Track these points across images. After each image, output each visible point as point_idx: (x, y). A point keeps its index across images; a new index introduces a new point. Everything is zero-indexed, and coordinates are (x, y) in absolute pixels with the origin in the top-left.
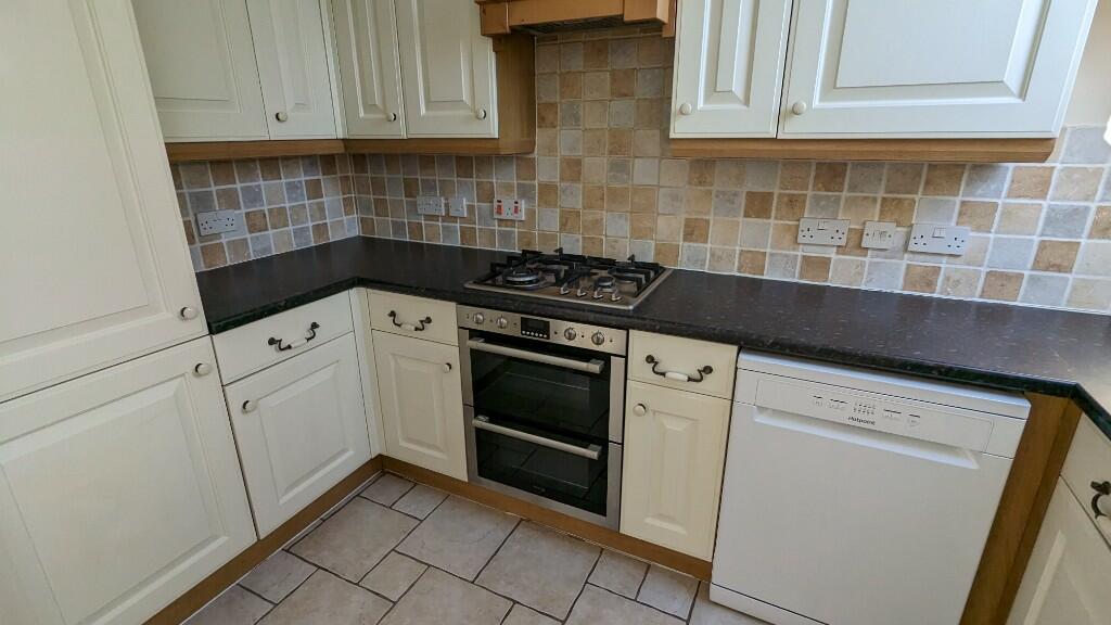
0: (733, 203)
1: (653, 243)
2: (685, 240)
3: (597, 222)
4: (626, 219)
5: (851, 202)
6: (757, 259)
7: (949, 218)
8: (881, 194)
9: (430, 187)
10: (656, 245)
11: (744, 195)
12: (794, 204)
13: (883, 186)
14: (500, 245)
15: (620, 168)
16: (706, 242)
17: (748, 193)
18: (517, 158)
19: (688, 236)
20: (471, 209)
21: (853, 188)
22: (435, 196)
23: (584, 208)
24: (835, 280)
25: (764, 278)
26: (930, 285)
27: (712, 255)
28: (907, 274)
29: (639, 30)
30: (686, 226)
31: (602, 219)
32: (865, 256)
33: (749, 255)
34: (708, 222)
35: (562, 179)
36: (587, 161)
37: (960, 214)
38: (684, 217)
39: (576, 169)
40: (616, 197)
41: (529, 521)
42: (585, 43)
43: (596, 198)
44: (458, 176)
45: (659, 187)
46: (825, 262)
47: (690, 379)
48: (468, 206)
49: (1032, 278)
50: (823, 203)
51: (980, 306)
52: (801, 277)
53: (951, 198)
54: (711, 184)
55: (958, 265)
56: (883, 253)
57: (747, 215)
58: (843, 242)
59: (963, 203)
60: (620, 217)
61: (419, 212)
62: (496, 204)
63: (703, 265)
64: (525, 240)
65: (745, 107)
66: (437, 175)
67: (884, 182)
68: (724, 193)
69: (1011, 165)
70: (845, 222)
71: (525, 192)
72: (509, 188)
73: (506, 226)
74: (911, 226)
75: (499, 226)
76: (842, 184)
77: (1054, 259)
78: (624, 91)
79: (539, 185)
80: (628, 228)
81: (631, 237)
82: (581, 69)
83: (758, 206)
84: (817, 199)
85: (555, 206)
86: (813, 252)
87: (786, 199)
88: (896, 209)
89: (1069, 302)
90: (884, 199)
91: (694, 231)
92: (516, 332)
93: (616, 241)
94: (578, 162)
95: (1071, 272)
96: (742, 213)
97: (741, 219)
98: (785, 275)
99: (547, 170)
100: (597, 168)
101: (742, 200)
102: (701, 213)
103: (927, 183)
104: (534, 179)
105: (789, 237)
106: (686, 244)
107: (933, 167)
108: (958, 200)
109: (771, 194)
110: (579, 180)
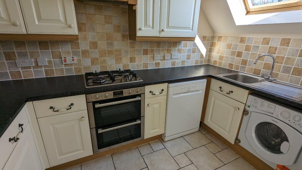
0: (140, 52)
1: (122, 64)
2: (130, 62)
3: (105, 61)
4: (114, 59)
5: (162, 50)
6: (146, 65)
7: (176, 52)
8: (166, 48)
9: (23, 55)
10: (123, 65)
11: (142, 50)
12: (152, 51)
13: (167, 47)
14: (67, 73)
15: (110, 44)
16: (135, 62)
17: (143, 49)
18: (70, 42)
19: (131, 61)
20: (50, 62)
21: (162, 47)
22: (28, 58)
23: (99, 57)
24: (161, 67)
25: (148, 69)
26: (175, 65)
27: (137, 65)
28: (171, 63)
29: (112, 4)
30: (130, 59)
31: (106, 60)
32: (165, 61)
33: (145, 64)
34: (135, 57)
35: (90, 48)
36: (99, 42)
37: (178, 51)
38: (129, 57)
39: (96, 45)
40: (110, 53)
41: (113, 154)
42: (94, 5)
43: (103, 53)
44: (40, 49)
45: (122, 49)
46: (159, 63)
47: (160, 93)
48: (48, 61)
49: (187, 61)
50: (157, 51)
51: (181, 67)
52: (155, 67)
53: (176, 48)
54: (135, 48)
55: (178, 60)
56: (168, 60)
57: (143, 55)
58: (162, 59)
59: (178, 49)
60: (112, 58)
61: (18, 66)
62: (63, 59)
63: (135, 68)
64: (78, 70)
65: (152, 29)
66: (28, 50)
67: (167, 46)
68: (138, 50)
69: (183, 42)
70: (162, 54)
71: (75, 53)
72: (68, 53)
73: (68, 66)
74: (172, 54)
75: (65, 67)
76: (160, 46)
77: (189, 57)
78: (109, 22)
79: (82, 51)
80: (114, 61)
81: (116, 64)
82: (94, 13)
83: (146, 52)
84: (156, 50)
85: (89, 57)
86: (157, 62)
87: (151, 50)
88: (169, 51)
89: (191, 64)
90: (167, 49)
91: (132, 60)
92: (112, 97)
93: (111, 66)
94: (96, 43)
95: (190, 59)
96: (142, 55)
97: (142, 56)
98: (152, 68)
99: (84, 46)
100: (103, 45)
101: (142, 51)
102: (133, 55)
103: (173, 45)
104: (79, 49)
105: (152, 59)
106: (131, 64)
107: (173, 42)
108: (177, 48)
109: (148, 49)
110: (97, 48)
